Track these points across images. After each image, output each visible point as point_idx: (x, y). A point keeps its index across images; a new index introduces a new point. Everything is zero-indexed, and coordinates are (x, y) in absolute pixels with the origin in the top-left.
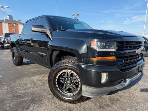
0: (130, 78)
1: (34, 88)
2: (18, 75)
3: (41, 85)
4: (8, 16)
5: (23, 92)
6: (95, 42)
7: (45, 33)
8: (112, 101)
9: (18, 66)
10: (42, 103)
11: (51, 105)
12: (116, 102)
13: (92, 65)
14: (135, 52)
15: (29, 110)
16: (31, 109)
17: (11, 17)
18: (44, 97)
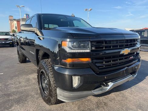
0: (114, 82)
1: (26, 86)
2: (18, 72)
3: (34, 84)
4: (25, 15)
5: (14, 90)
6: (67, 42)
7: (34, 32)
8: (98, 105)
9: (22, 64)
10: (26, 103)
11: (33, 106)
12: (103, 107)
13: (64, 67)
14: (120, 52)
15: (10, 110)
16: (13, 108)
17: (28, 15)
18: (30, 97)
